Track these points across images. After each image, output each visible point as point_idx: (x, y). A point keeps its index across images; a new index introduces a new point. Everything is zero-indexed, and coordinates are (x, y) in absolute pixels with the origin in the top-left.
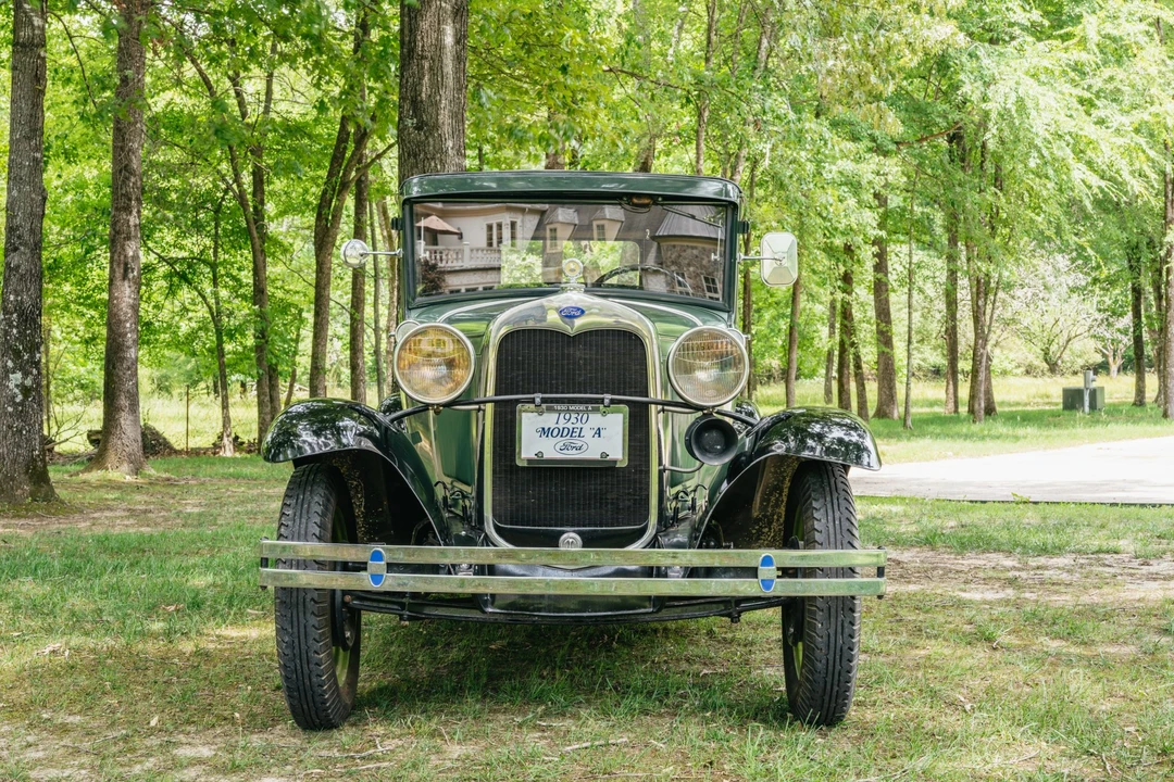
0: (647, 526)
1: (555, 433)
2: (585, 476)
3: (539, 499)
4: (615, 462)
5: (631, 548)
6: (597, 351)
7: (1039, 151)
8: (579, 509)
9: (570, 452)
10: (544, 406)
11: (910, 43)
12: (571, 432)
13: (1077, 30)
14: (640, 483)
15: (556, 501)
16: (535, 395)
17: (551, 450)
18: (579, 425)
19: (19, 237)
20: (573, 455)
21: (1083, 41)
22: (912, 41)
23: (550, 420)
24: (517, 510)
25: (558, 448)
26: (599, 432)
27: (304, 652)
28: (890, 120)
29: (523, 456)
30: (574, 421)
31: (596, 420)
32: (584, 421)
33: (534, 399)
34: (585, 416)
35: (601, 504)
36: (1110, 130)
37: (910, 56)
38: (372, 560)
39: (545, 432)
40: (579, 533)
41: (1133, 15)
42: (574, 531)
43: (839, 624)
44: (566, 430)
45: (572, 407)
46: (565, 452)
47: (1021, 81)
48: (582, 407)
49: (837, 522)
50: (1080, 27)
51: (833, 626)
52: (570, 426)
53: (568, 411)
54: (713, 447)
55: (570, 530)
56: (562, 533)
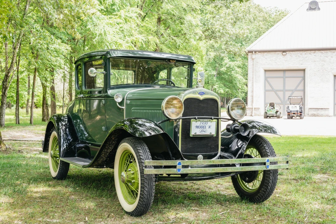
0: (218, 153)
1: (199, 127)
2: (203, 139)
3: (192, 146)
4: (213, 135)
5: (213, 159)
7: (108, 46)
10: (198, 120)
11: (84, 13)
13: (118, 13)
14: (216, 141)
16: (196, 117)
17: (198, 132)
20: (203, 133)
21: (120, 16)
22: (84, 12)
23: (198, 123)
24: (187, 149)
25: (200, 131)
26: (210, 127)
27: (151, 193)
28: (77, 35)
29: (192, 134)
30: (204, 124)
31: (209, 124)
32: (206, 124)
34: (207, 122)
35: (207, 147)
36: (125, 41)
37: (84, 17)
39: (197, 127)
40: (202, 155)
41: (133, 11)
42: (201, 155)
44: (202, 127)
47: (105, 26)
48: (207, 120)
50: (120, 13)
52: (203, 125)
53: (203, 121)
54: (242, 131)
55: (200, 154)
56: (198, 155)
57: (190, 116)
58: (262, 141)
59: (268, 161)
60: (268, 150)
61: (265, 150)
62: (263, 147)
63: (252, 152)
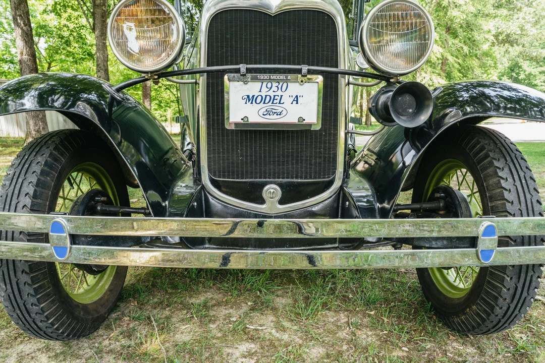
0: (334, 178)
1: (259, 100)
2: (284, 138)
3: (246, 157)
4: (310, 125)
6: (294, 30)
8: (279, 165)
9: (271, 117)
10: (249, 75)
12: (273, 99)
14: (330, 143)
15: (260, 157)
16: (241, 66)
17: (255, 115)
18: (279, 93)
19: (100, 67)
20: (274, 119)
23: (253, 88)
24: (228, 166)
25: (261, 113)
26: (296, 100)
29: (231, 120)
30: (274, 88)
31: (294, 88)
32: (284, 90)
33: (239, 69)
34: (285, 85)
35: (297, 161)
38: (52, 232)
39: (250, 99)
40: (280, 185)
42: (275, 183)
43: (528, 278)
44: (268, 98)
45: (274, 77)
46: (268, 116)
48: (282, 77)
49: (524, 181)
51: (522, 280)
52: (271, 93)
53: (270, 80)
54: (405, 110)
55: (271, 183)
56: (265, 184)
57: (222, 65)
58: (492, 146)
59: (489, 231)
60: (510, 180)
61: (495, 180)
62: (490, 170)
63: (464, 178)
